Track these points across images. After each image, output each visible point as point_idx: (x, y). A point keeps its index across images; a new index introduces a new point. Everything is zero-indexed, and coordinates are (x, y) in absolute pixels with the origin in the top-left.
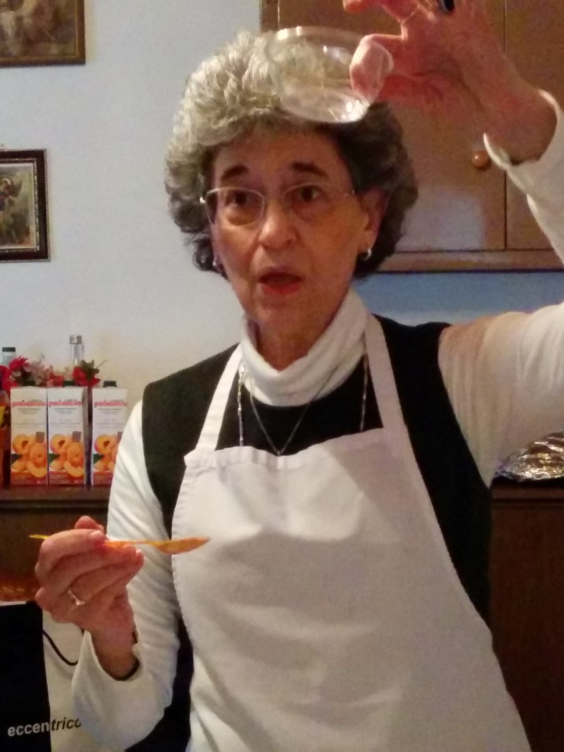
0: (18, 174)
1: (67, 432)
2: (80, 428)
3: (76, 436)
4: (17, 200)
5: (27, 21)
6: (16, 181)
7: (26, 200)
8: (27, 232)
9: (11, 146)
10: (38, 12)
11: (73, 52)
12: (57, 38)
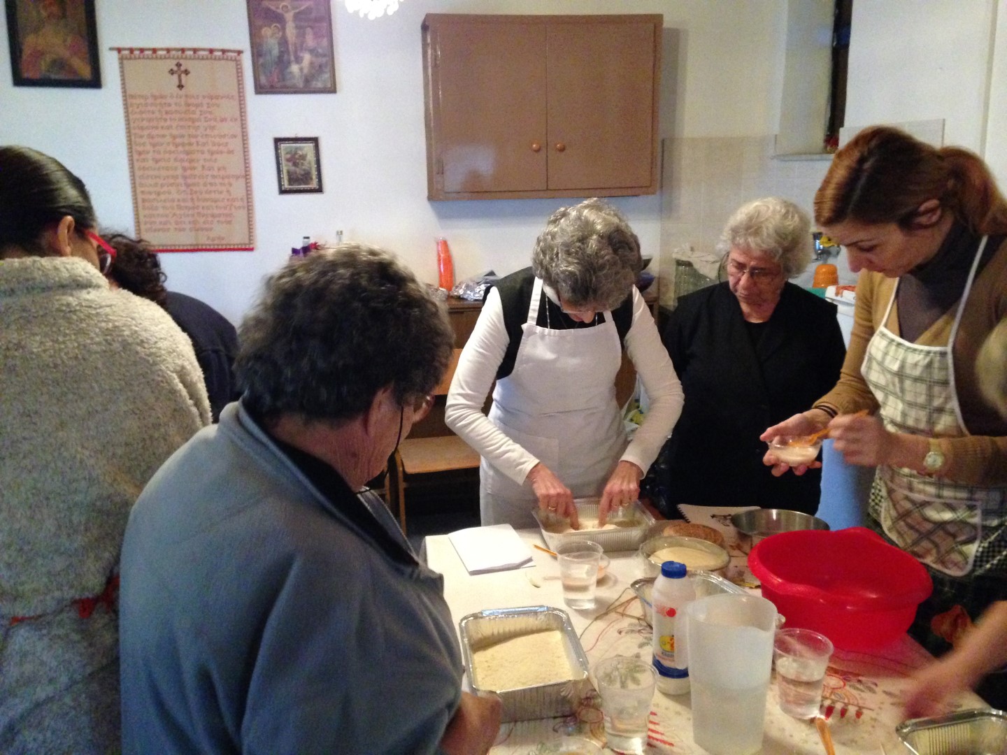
0: (305, 149)
4: (306, 163)
5: (306, 71)
6: (304, 152)
7: (310, 163)
8: (311, 179)
9: (301, 135)
10: (312, 63)
11: (332, 88)
12: (321, 79)
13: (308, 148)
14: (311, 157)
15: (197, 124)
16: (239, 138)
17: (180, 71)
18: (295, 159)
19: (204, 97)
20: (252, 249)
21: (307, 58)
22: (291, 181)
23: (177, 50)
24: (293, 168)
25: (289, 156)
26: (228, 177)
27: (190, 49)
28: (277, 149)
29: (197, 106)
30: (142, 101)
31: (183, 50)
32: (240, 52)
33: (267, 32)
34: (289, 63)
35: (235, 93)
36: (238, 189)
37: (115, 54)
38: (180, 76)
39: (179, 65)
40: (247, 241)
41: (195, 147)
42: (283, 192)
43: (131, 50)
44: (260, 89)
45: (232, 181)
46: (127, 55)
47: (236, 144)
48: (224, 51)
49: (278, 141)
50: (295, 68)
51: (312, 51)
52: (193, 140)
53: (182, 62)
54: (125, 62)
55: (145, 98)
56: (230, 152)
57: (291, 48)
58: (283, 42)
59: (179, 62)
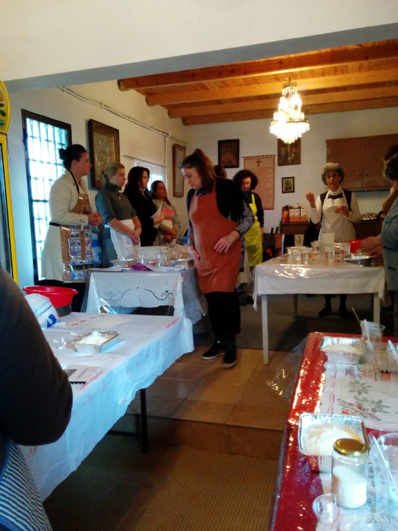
2: (299, 214)
3: (298, 216)
5: (292, 159)
10: (294, 157)
11: (299, 163)
12: (297, 161)
13: (291, 180)
14: (292, 182)
16: (273, 179)
17: (259, 162)
18: (287, 183)
19: (264, 168)
20: (273, 209)
21: (293, 155)
22: (286, 189)
23: (258, 156)
27: (262, 156)
29: (262, 170)
31: (260, 156)
32: (274, 155)
33: (282, 149)
34: (288, 157)
35: (272, 166)
36: (271, 192)
37: (243, 158)
40: (272, 207)
42: (283, 192)
43: (247, 157)
44: (280, 165)
47: (271, 180)
48: (270, 155)
49: (283, 178)
50: (289, 158)
51: (295, 153)
54: (245, 160)
56: (270, 182)
57: (289, 153)
58: (287, 152)
59: (259, 159)
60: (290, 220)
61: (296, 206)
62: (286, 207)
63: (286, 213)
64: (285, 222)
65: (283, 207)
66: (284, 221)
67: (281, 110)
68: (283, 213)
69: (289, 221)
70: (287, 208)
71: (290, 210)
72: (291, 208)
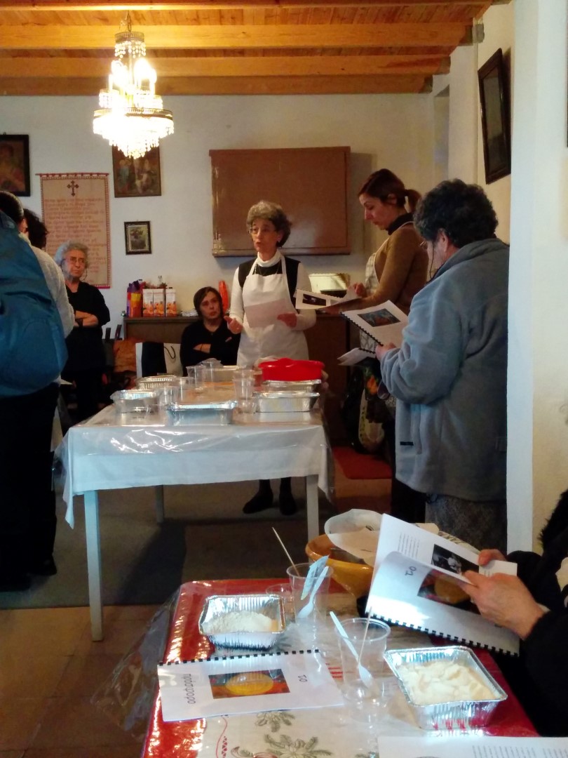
0: (142, 228)
1: (159, 301)
2: (162, 300)
3: (161, 303)
4: (142, 236)
5: (144, 183)
6: (142, 230)
7: (145, 236)
8: (145, 246)
9: (140, 220)
10: (147, 180)
11: (158, 192)
12: (153, 188)
13: (144, 228)
14: (145, 233)
15: (81, 215)
16: (105, 223)
17: (74, 186)
18: (136, 234)
19: (86, 200)
20: (109, 288)
21: (145, 176)
22: (134, 245)
23: (72, 174)
24: (134, 240)
25: (132, 232)
26: (97, 245)
27: (80, 174)
28: (126, 228)
29: (82, 205)
30: (52, 203)
31: (76, 174)
32: (107, 174)
33: (123, 162)
34: (134, 181)
35: (103, 197)
36: (102, 252)
37: (39, 177)
38: (73, 189)
39: (73, 182)
40: (106, 283)
41: (79, 229)
42: (128, 253)
43: (47, 175)
44: (118, 195)
45: (100, 247)
46: (46, 178)
47: (103, 228)
48: (98, 174)
49: (126, 224)
50: (138, 183)
51: (149, 173)
52: (79, 225)
53: (75, 180)
54: (44, 181)
55: (54, 201)
56: (99, 231)
57: (136, 171)
58: (132, 168)
59: (74, 181)
60: (144, 312)
61: (156, 283)
62: (136, 283)
63: (135, 297)
64: (135, 315)
65: (130, 285)
66: (132, 315)
67: (115, 88)
68: (129, 297)
69: (142, 315)
70: (137, 287)
71: (145, 291)
72: (146, 286)
